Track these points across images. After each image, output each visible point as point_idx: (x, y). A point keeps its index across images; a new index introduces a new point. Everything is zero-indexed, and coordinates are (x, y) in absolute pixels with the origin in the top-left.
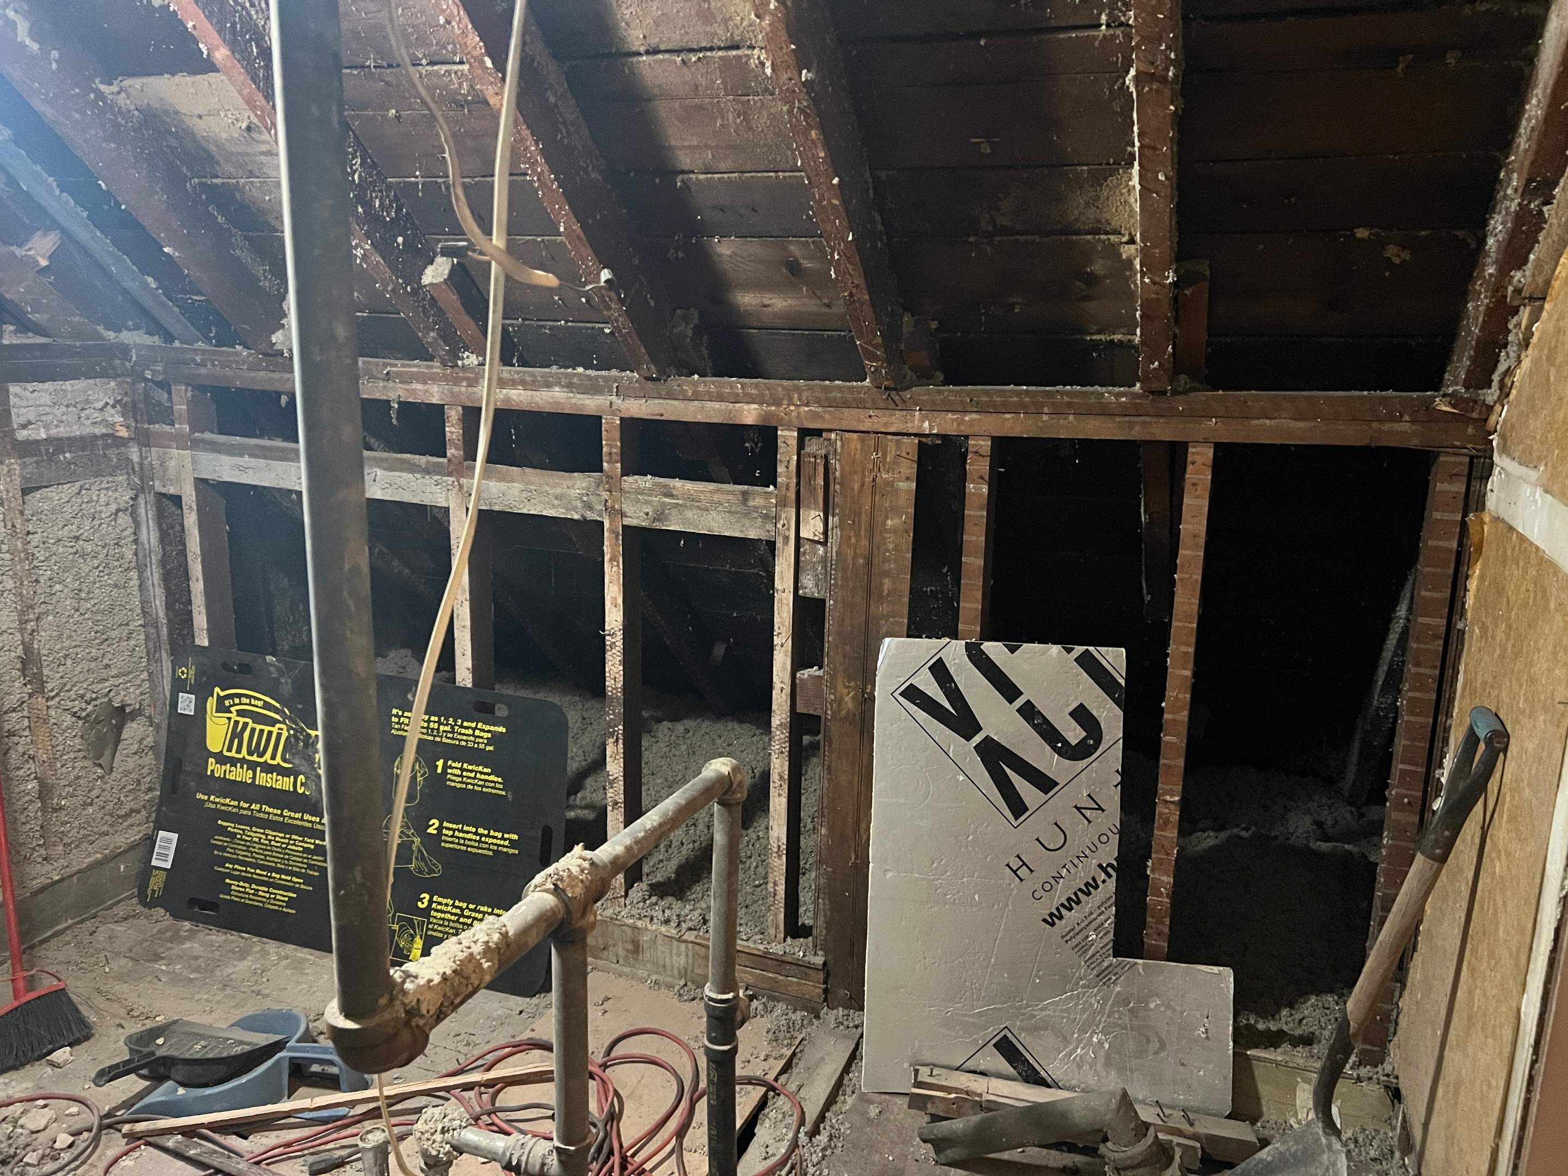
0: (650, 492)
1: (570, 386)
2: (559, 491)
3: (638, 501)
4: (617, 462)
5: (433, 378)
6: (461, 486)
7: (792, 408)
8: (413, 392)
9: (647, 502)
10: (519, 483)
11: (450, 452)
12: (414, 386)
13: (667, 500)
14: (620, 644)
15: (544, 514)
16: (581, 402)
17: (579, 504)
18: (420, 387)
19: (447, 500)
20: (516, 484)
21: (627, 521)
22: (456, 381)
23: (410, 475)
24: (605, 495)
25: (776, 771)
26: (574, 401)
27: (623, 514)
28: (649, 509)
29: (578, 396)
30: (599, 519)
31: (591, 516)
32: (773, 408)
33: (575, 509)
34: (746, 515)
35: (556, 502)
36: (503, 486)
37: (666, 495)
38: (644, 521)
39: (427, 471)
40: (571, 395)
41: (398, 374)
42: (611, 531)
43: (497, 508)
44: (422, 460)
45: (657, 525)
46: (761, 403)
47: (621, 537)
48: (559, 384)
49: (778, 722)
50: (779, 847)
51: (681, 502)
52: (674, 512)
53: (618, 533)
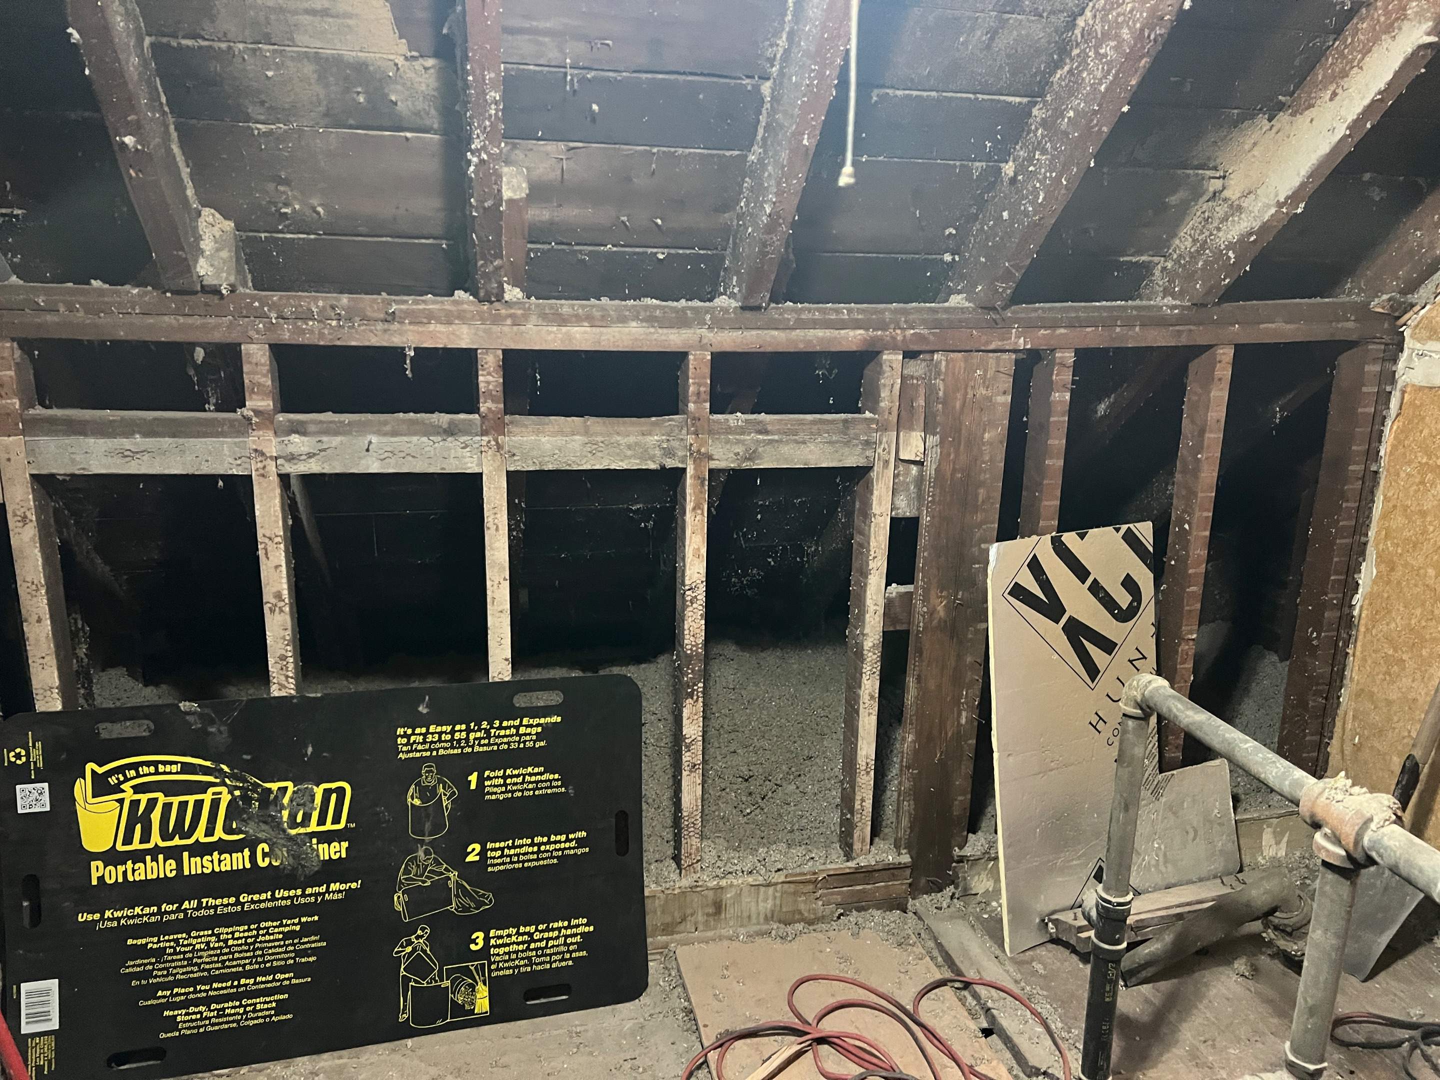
0: (742, 431)
1: (651, 320)
2: (632, 439)
3: (728, 442)
4: (705, 401)
5: (462, 317)
6: (499, 447)
7: (899, 331)
8: (432, 335)
9: (738, 442)
10: (581, 435)
11: (485, 406)
12: (432, 327)
13: (760, 437)
14: (702, 597)
15: (612, 467)
16: (663, 338)
17: (658, 452)
18: (441, 328)
19: (480, 464)
20: (577, 437)
21: (714, 465)
22: (497, 320)
23: (425, 439)
24: (690, 439)
25: (867, 692)
26: (655, 336)
27: (710, 458)
28: (740, 449)
29: (660, 331)
30: (680, 466)
31: (670, 463)
32: (879, 333)
33: (652, 458)
34: (847, 444)
35: (629, 453)
36: (560, 440)
37: (760, 432)
38: (732, 462)
39: (450, 431)
40: (652, 330)
41: (408, 313)
42: (698, 477)
43: (550, 467)
44: (443, 419)
45: (746, 465)
46: (867, 329)
47: (707, 483)
48: (636, 318)
49: (871, 644)
50: (867, 764)
51: (776, 437)
52: (768, 448)
53: (704, 479)
